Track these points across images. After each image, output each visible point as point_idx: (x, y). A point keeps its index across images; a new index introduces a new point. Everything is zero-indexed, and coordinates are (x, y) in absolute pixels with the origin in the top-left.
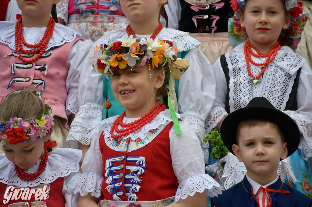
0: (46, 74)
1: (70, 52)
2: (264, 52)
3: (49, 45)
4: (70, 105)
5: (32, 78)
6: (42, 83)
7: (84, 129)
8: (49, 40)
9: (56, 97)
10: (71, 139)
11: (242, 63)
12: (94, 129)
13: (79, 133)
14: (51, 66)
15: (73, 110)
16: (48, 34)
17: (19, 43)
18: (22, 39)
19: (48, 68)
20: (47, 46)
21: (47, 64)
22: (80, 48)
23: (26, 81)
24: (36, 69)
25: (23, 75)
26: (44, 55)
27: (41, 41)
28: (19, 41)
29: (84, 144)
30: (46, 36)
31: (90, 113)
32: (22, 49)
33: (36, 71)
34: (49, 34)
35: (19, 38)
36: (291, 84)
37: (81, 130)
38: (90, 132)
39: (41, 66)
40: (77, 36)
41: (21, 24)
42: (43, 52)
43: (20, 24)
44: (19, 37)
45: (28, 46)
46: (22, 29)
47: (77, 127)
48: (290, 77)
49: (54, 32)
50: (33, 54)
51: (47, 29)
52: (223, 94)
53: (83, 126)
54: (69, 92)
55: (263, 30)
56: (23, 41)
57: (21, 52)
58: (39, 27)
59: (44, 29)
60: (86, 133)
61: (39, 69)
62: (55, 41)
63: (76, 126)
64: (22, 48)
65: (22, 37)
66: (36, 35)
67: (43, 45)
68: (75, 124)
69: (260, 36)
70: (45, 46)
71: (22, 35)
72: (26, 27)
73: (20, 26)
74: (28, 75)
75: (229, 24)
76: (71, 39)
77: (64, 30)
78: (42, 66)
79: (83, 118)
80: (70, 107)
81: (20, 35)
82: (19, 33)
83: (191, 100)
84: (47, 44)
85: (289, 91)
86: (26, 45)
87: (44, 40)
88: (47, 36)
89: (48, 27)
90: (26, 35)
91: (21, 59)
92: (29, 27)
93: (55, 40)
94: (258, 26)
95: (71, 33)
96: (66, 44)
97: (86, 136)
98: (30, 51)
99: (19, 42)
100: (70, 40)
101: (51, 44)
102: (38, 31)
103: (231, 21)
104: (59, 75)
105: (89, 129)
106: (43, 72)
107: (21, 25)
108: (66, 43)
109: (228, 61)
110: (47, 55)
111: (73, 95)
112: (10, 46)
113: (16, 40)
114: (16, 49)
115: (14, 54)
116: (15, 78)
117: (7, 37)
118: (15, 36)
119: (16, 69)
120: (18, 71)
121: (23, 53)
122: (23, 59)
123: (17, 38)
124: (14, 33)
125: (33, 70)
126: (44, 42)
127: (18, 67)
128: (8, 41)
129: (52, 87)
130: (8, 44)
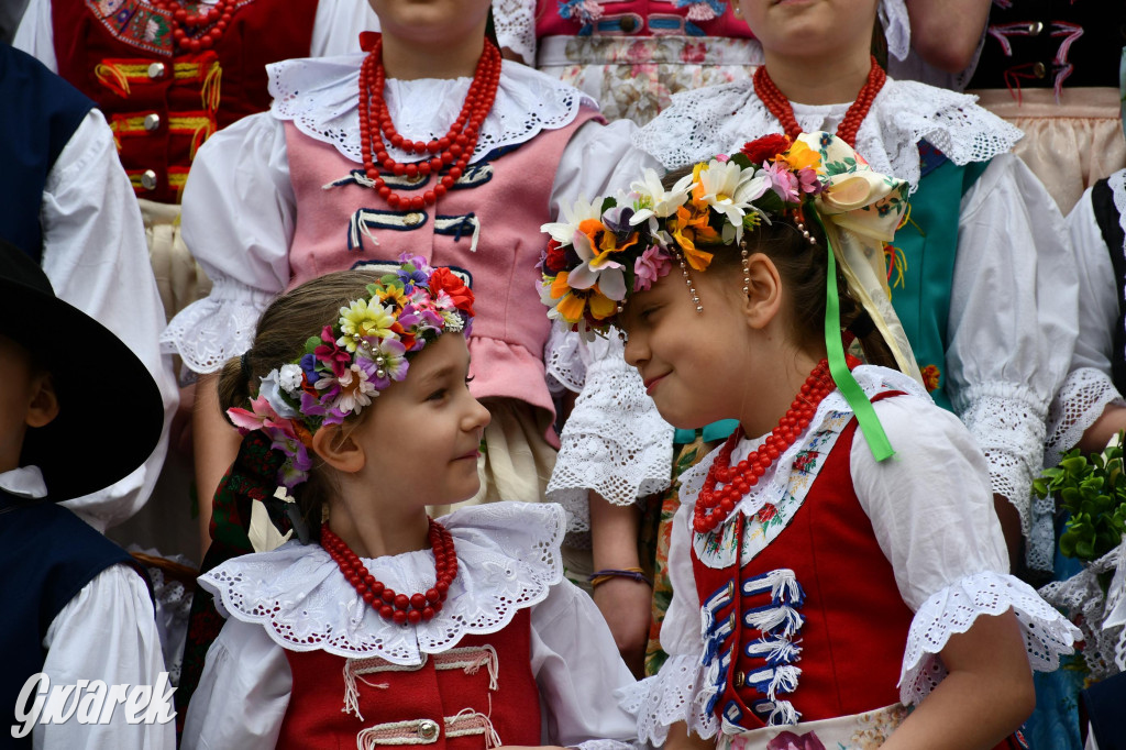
0: (473, 248)
1: (559, 164)
3: (481, 142)
4: (556, 356)
7: (612, 447)
8: (481, 123)
9: (511, 330)
10: (567, 485)
12: (646, 446)
13: (596, 461)
14: (489, 220)
15: (568, 375)
16: (479, 104)
17: (376, 137)
18: (386, 124)
19: (482, 225)
20: (474, 145)
21: (477, 213)
22: (592, 151)
24: (437, 231)
25: (391, 251)
26: (465, 180)
27: (453, 129)
28: (374, 130)
29: (615, 500)
30: (470, 109)
31: (629, 388)
32: (388, 161)
33: (440, 239)
34: (483, 102)
35: (373, 122)
37: (603, 451)
38: (631, 457)
39: (456, 217)
40: (584, 106)
41: (379, 68)
42: (461, 167)
43: (374, 68)
44: (372, 118)
45: (408, 148)
46: (384, 88)
47: (586, 439)
49: (500, 94)
50: (428, 175)
51: (473, 85)
52: (1102, 324)
53: (606, 435)
56: (389, 131)
57: (383, 170)
58: (446, 78)
59: (463, 84)
60: (619, 462)
61: (448, 232)
62: (503, 126)
63: (583, 436)
64: (387, 157)
65: (383, 116)
66: (436, 108)
67: (463, 144)
68: (578, 430)
70: (470, 145)
71: (386, 108)
72: (399, 79)
73: (375, 76)
76: (560, 119)
77: (537, 87)
78: (459, 220)
79: (606, 409)
80: (556, 366)
81: (378, 110)
82: (373, 101)
83: (999, 342)
84: (476, 138)
86: (400, 144)
87: (463, 123)
88: (476, 108)
89: (475, 75)
90: (399, 107)
91: (384, 197)
92: (410, 79)
93: (503, 121)
95: (559, 97)
96: (546, 137)
97: (620, 472)
98: (413, 167)
99: (374, 134)
100: (557, 120)
101: (489, 137)
102: (442, 94)
104: (520, 251)
105: (628, 447)
106: (464, 240)
107: (379, 74)
108: (543, 131)
110: (475, 180)
112: (343, 151)
113: (362, 128)
114: (365, 160)
115: (357, 177)
116: (363, 264)
117: (332, 116)
118: (357, 111)
119: (367, 232)
120: (375, 238)
121: (390, 175)
122: (392, 197)
123: (367, 122)
124: (356, 101)
125: (426, 233)
126: (465, 133)
127: (372, 225)
128: (336, 130)
129: (495, 295)
130: (336, 142)
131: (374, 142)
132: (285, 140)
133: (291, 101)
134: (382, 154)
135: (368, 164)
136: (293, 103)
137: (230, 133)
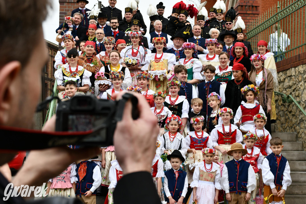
2: (173, 134)
11: (168, 137)
36: (180, 142)
48: (180, 141)
52: (164, 144)
55: (174, 129)
69: (173, 131)
75: (164, 126)
85: (180, 144)
94: (173, 128)
103: (165, 125)
109: (165, 136)
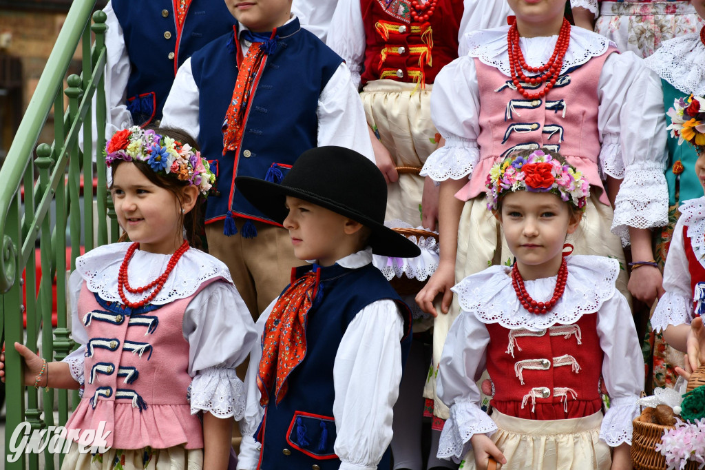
0: (563, 116)
1: (602, 73)
3: (564, 65)
4: (607, 164)
5: (542, 123)
6: (558, 131)
8: (563, 56)
9: (583, 152)
12: (653, 201)
13: (626, 211)
14: (570, 103)
15: (613, 172)
18: (521, 58)
19: (567, 105)
20: (561, 67)
21: (564, 99)
22: (617, 65)
23: (533, 130)
24: (547, 108)
25: (527, 119)
26: (558, 83)
27: (550, 60)
28: (516, 61)
29: (638, 227)
30: (558, 47)
31: (642, 176)
32: (523, 76)
33: (548, 111)
34: (563, 47)
35: (515, 57)
37: (630, 206)
38: (645, 206)
39: (555, 102)
40: (610, 46)
41: (516, 32)
42: (555, 78)
43: (514, 33)
44: (515, 55)
45: (531, 70)
46: (519, 41)
49: (572, 42)
50: (541, 83)
51: (559, 39)
54: (604, 143)
56: (522, 62)
57: (520, 80)
58: (547, 36)
59: (554, 39)
60: (639, 209)
61: (552, 108)
62: (573, 56)
64: (522, 74)
65: (520, 54)
66: (543, 50)
67: (555, 68)
70: (559, 67)
71: (520, 50)
72: (526, 37)
73: (514, 36)
74: (535, 119)
77: (588, 38)
78: (557, 103)
79: (631, 187)
80: (607, 168)
81: (517, 52)
82: (515, 47)
84: (562, 64)
86: (526, 68)
87: (555, 57)
88: (560, 50)
89: (560, 34)
90: (526, 50)
91: (522, 93)
92: (531, 37)
93: (574, 54)
95: (599, 41)
96: (594, 61)
97: (641, 213)
98: (534, 78)
99: (516, 63)
100: (599, 52)
101: (568, 62)
102: (546, 44)
104: (585, 115)
106: (559, 112)
107: (516, 35)
108: (592, 57)
110: (563, 83)
111: (611, 147)
112: (501, 71)
113: (510, 60)
114: (513, 76)
115: (509, 84)
116: (514, 125)
117: (496, 55)
118: (507, 52)
119: (514, 111)
120: (518, 113)
121: (524, 82)
122: (525, 93)
123: (512, 57)
124: (507, 47)
125: (541, 109)
126: (556, 63)
127: (516, 107)
128: (498, 62)
129: (575, 136)
130: (498, 66)
131: (516, 66)
132: (475, 68)
133: (477, 49)
134: (520, 72)
135: (514, 77)
136: (478, 50)
137: (451, 66)
